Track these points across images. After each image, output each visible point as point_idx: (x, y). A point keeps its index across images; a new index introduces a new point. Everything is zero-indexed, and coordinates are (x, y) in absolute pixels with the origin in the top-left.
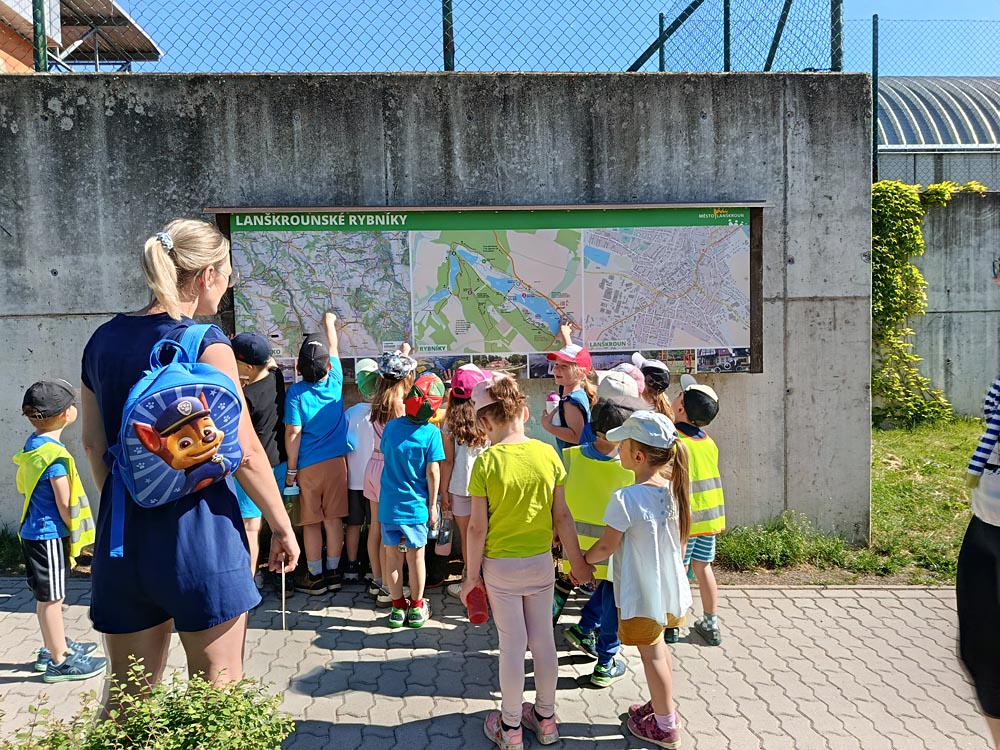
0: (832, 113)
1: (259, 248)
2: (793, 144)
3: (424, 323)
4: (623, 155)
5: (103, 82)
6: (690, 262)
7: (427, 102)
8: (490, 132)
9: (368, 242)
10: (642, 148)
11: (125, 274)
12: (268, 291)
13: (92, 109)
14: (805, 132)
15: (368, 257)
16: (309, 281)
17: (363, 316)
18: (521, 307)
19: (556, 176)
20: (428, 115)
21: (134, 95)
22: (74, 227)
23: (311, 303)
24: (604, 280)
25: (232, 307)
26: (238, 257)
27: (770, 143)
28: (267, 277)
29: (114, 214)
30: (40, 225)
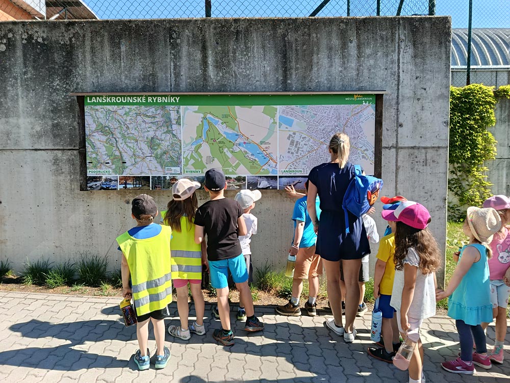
0: (427, 40)
1: (99, 114)
2: (403, 58)
3: (189, 157)
4: (304, 64)
5: (21, 25)
6: (340, 125)
7: (193, 34)
8: (228, 51)
9: (158, 112)
10: (315, 60)
11: (32, 128)
12: (104, 138)
13: (16, 40)
14: (410, 51)
15: (158, 120)
16: (126, 133)
17: (155, 153)
18: (243, 149)
19: (265, 76)
20: (194, 42)
21: (37, 32)
22: (6, 103)
23: (127, 145)
24: (290, 135)
25: (84, 147)
26: (88, 119)
27: (390, 57)
28: (103, 130)
29: (27, 96)
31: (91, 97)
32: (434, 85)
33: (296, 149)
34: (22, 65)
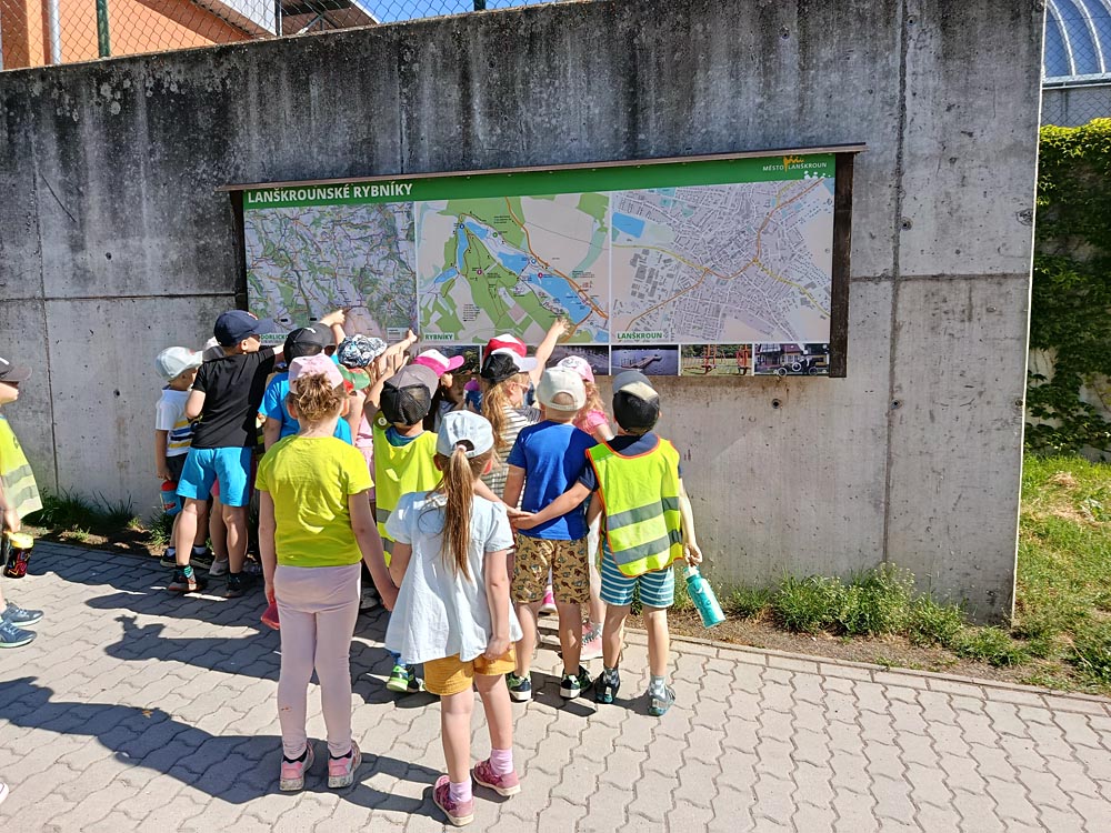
0: (978, 11)
1: (270, 226)
2: (915, 62)
3: (430, 308)
4: (675, 95)
5: (143, 63)
6: (749, 229)
7: (444, 51)
8: (514, 79)
9: (373, 216)
10: (701, 85)
11: (164, 256)
12: (277, 272)
13: (136, 91)
14: (934, 43)
15: (373, 233)
16: (315, 261)
17: (368, 299)
18: (537, 289)
19: (590, 127)
20: (445, 66)
21: (169, 73)
22: (123, 211)
23: (317, 284)
24: (637, 256)
25: (244, 289)
26: (250, 237)
27: (881, 63)
28: (276, 257)
29: (154, 196)
30: (97, 210)
31: (254, 192)
33: (650, 286)
34: (146, 137)
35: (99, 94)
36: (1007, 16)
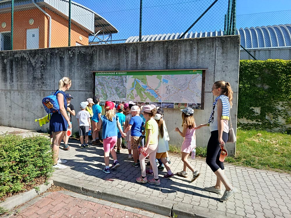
1: (100, 79)
2: (217, 54)
3: (129, 95)
4: (175, 58)
5: (77, 48)
6: (187, 83)
7: (133, 48)
8: (146, 54)
9: (119, 78)
10: (179, 56)
11: (79, 83)
12: (101, 87)
13: (76, 53)
15: (119, 81)
16: (108, 85)
17: (117, 93)
18: (149, 92)
19: (159, 63)
20: (134, 51)
21: (82, 50)
22: (71, 75)
23: (108, 90)
24: (167, 86)
25: (94, 90)
26: (96, 80)
27: (211, 54)
28: (101, 84)
29: (78, 72)
30: (66, 74)
31: (97, 73)
32: (231, 65)
33: (169, 92)
34: (77, 61)
35: (68, 53)
36: (233, 47)
